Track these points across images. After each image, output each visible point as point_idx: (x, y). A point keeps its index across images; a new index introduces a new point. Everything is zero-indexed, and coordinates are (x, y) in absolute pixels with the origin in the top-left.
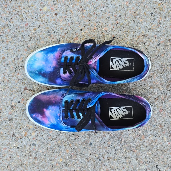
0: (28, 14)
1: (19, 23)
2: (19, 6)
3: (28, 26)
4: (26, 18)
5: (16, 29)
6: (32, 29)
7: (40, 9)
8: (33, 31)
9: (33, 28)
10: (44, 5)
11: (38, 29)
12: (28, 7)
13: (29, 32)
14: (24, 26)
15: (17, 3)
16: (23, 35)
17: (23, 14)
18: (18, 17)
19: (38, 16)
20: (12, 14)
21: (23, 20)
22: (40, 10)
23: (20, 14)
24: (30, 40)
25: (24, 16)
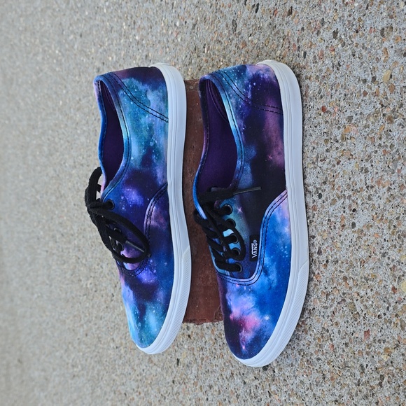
0: (367, 301)
1: (351, 329)
2: (345, 279)
3: (371, 339)
4: (364, 313)
5: (346, 345)
6: (382, 351)
7: (391, 286)
8: (385, 358)
9: (384, 346)
10: (402, 273)
11: (396, 352)
12: (363, 280)
13: (376, 359)
14: (363, 337)
15: (339, 269)
16: (362, 366)
17: (355, 301)
18: (345, 309)
19: (391, 308)
20: (333, 300)
21: (359, 320)
22: (394, 289)
23: (348, 300)
24: (380, 384)
25: (359, 306)
